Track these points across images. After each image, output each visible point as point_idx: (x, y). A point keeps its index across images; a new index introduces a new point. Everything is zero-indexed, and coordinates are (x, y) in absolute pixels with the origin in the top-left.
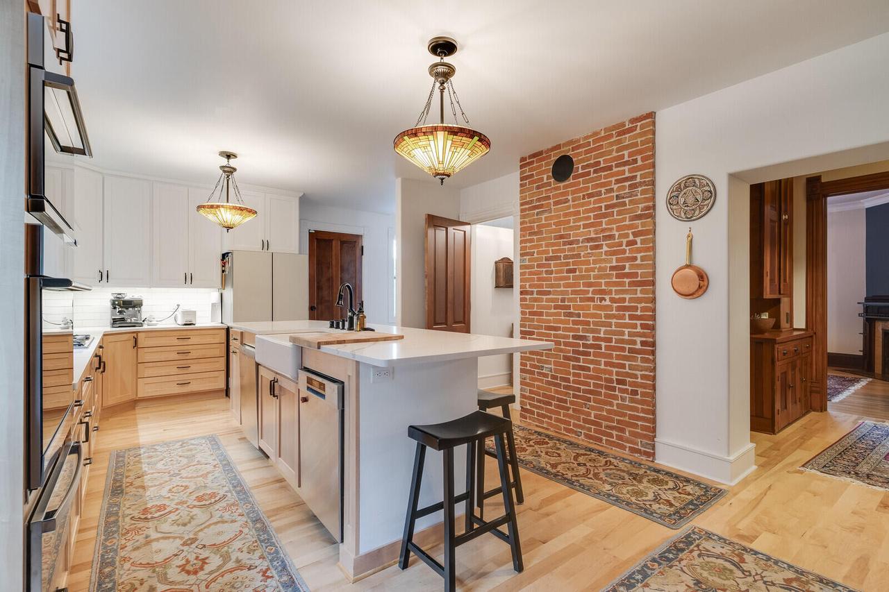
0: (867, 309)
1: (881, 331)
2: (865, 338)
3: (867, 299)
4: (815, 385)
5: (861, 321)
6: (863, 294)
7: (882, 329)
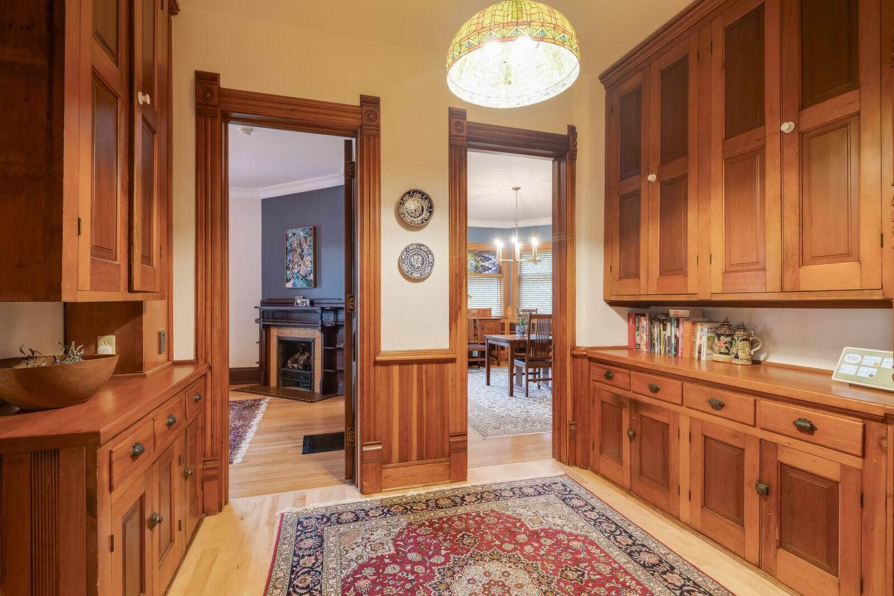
0: (263, 314)
1: (275, 338)
2: (261, 347)
3: (263, 303)
4: (210, 465)
5: (256, 328)
6: (257, 297)
7: (278, 337)
